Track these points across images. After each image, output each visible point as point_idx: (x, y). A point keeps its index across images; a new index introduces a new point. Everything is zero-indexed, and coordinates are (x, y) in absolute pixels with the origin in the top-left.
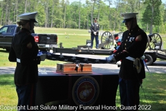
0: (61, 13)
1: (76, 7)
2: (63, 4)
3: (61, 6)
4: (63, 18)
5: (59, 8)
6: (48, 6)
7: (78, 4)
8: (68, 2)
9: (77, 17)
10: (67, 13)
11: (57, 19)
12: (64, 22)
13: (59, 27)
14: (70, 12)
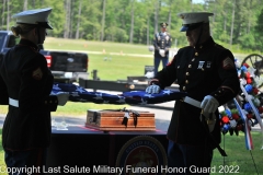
0: (96, 11)
1: (126, 2)
4: (100, 21)
9: (128, 21)
10: (108, 12)
11: (87, 22)
12: (102, 30)
13: (91, 39)
14: (114, 9)
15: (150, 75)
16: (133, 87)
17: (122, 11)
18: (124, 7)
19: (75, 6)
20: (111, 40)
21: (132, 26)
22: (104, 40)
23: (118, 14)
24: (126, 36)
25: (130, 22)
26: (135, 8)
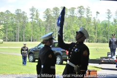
0: (93, 30)
1: (106, 25)
2: (94, 23)
4: (95, 34)
5: (91, 26)
6: (82, 25)
7: (107, 22)
8: (99, 20)
10: (98, 30)
12: (96, 38)
13: (92, 42)
14: (100, 29)
15: (110, 56)
16: (103, 61)
18: (105, 28)
20: (100, 42)
21: (109, 35)
22: (97, 42)
23: (103, 31)
24: (107, 40)
26: (110, 28)
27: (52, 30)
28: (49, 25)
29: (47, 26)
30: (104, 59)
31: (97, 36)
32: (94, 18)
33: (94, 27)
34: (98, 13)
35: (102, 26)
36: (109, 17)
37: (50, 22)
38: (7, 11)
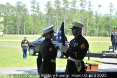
0: (95, 24)
1: (108, 19)
2: (96, 16)
3: (94, 18)
4: (96, 28)
5: (93, 19)
6: (84, 18)
7: (109, 16)
8: (101, 14)
9: (109, 27)
10: (100, 24)
11: (91, 29)
12: (98, 32)
13: (93, 36)
14: (102, 23)
15: (111, 50)
16: (104, 55)
17: (106, 23)
18: (107, 21)
19: (86, 22)
21: (111, 29)
22: (99, 36)
23: (105, 24)
24: (108, 34)
25: (110, 28)
26: (111, 21)
27: (53, 23)
28: (50, 18)
29: (48, 19)
30: (105, 53)
31: (98, 30)
32: (96, 11)
33: (96, 20)
34: (100, 6)
35: (104, 20)
36: (111, 11)
37: (51, 16)
38: (8, 4)
